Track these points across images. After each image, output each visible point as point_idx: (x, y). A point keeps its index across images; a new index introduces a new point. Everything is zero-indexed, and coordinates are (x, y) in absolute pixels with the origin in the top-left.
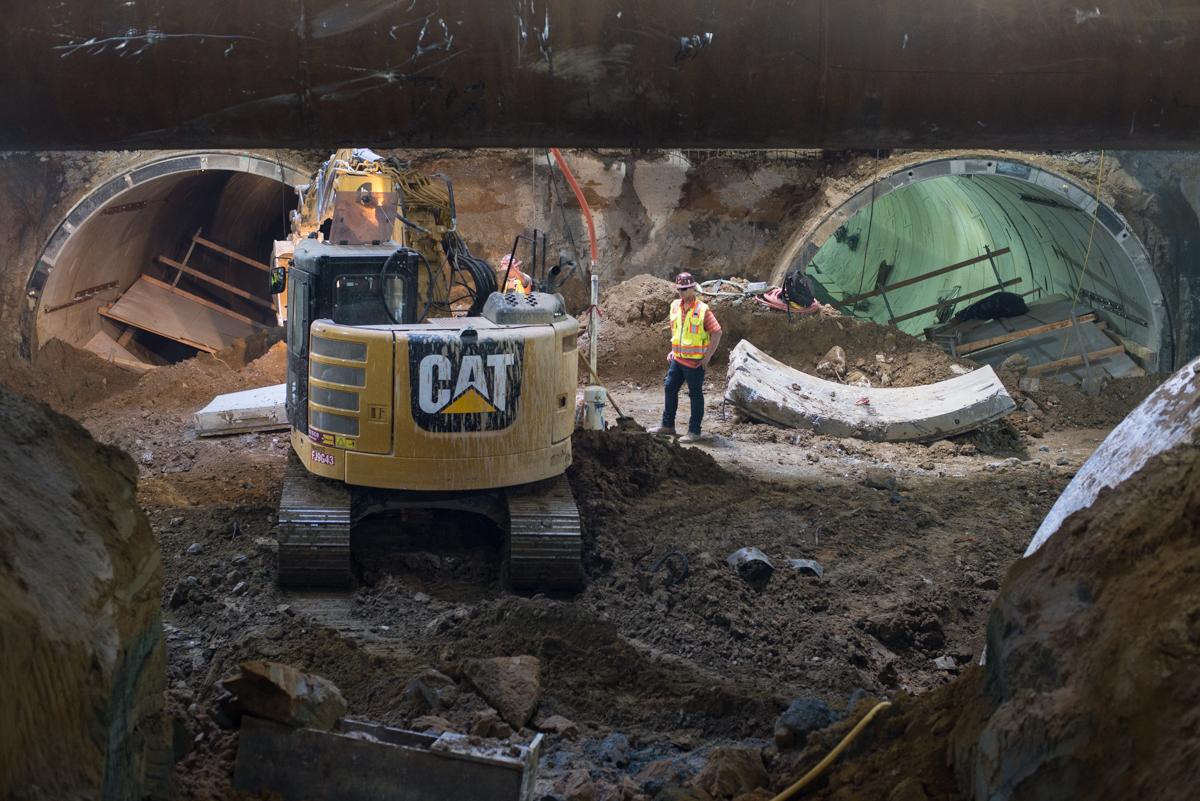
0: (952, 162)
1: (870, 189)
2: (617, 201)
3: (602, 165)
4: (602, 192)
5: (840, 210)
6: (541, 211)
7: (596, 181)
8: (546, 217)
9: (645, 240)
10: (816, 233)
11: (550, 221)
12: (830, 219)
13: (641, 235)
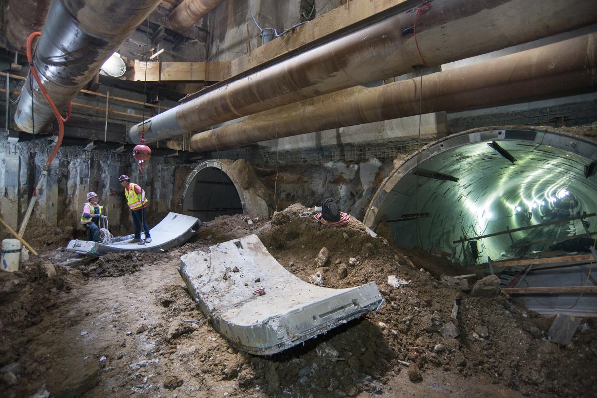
0: (470, 134)
1: (416, 157)
2: (351, 181)
3: (345, 165)
4: (346, 177)
5: (399, 171)
6: (322, 184)
7: (344, 172)
8: (323, 187)
9: (360, 196)
10: (386, 184)
11: (325, 188)
12: (394, 176)
13: (358, 194)
